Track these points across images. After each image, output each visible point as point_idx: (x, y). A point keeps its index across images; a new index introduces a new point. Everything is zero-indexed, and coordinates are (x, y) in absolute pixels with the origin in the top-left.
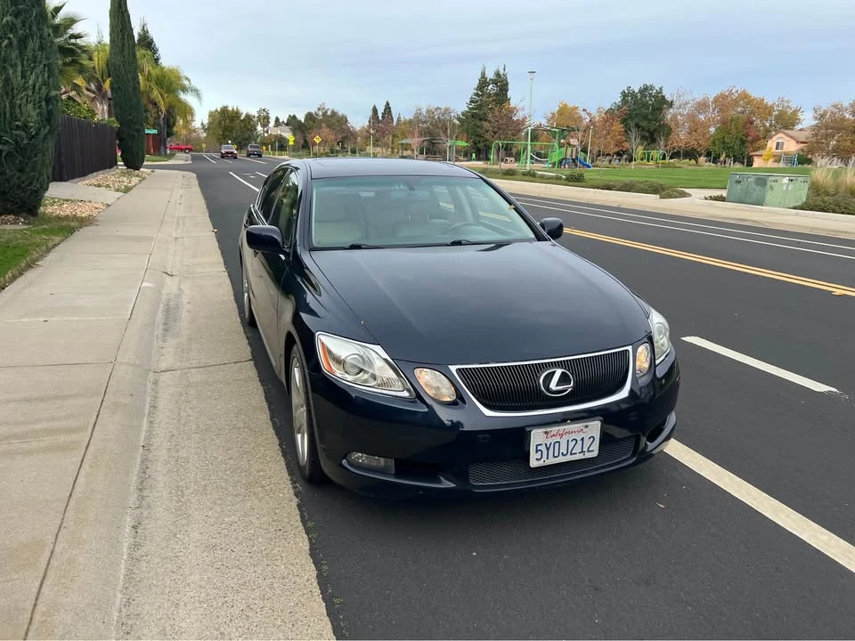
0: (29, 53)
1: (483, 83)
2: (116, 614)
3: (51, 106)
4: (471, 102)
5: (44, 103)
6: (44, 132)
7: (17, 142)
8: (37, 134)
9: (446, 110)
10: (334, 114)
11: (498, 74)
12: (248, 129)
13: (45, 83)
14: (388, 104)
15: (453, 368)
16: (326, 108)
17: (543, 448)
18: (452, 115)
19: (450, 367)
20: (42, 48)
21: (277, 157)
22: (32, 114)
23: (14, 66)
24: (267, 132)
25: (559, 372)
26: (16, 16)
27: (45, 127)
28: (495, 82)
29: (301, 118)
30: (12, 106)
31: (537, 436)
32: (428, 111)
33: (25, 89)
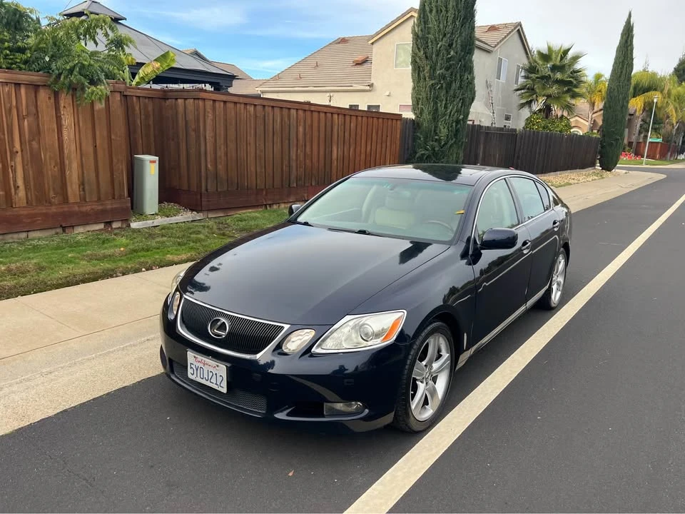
0: (452, 92)
3: (459, 126)
5: (454, 124)
6: (451, 142)
7: (433, 149)
8: (446, 144)
13: (457, 111)
15: (184, 297)
17: (194, 367)
20: (460, 87)
22: (444, 132)
23: (441, 101)
25: (222, 321)
26: (447, 69)
27: (452, 140)
30: (436, 127)
31: (191, 356)
33: (445, 115)
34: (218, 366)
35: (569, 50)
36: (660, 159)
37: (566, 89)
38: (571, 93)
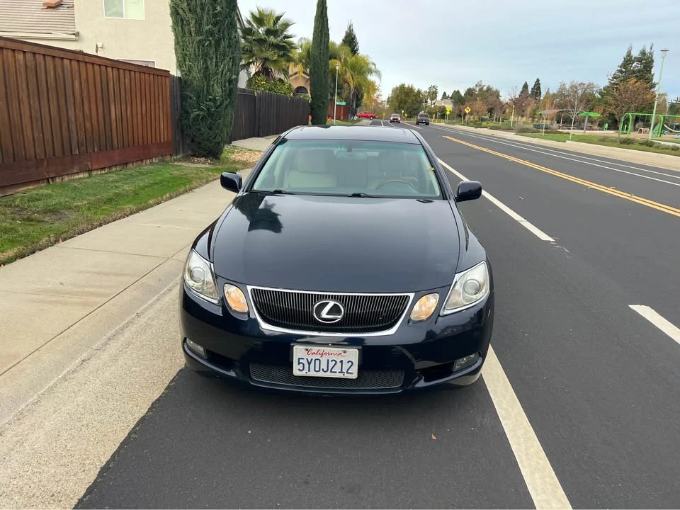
0: (221, 49)
1: (628, 61)
2: (23, 406)
3: (232, 86)
4: (615, 78)
5: (227, 84)
6: (226, 103)
7: (208, 110)
8: (221, 104)
9: (590, 84)
10: (489, 89)
11: (643, 53)
12: (418, 102)
13: (229, 70)
14: (538, 80)
15: (249, 288)
16: (483, 84)
17: (305, 362)
18: (595, 89)
19: (248, 286)
20: (229, 46)
21: (436, 124)
22: (218, 91)
23: (211, 59)
24: (434, 103)
25: (331, 303)
26: (215, 25)
27: (227, 100)
28: (639, 60)
29: (463, 93)
30: (208, 86)
31: (298, 351)
32: (571, 87)
33: (217, 74)
34: (345, 352)
35: (281, 17)
36: (343, 120)
37: (281, 53)
38: (286, 58)
